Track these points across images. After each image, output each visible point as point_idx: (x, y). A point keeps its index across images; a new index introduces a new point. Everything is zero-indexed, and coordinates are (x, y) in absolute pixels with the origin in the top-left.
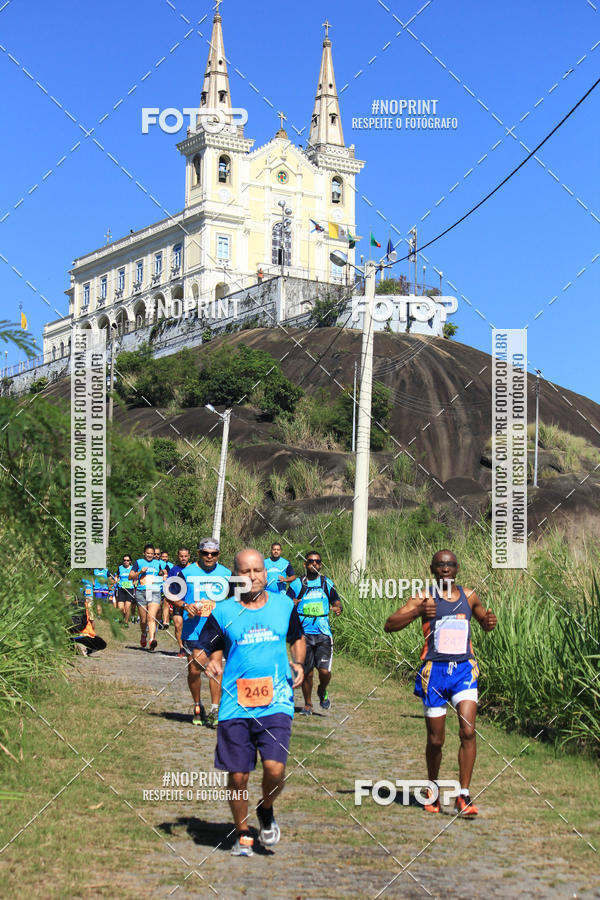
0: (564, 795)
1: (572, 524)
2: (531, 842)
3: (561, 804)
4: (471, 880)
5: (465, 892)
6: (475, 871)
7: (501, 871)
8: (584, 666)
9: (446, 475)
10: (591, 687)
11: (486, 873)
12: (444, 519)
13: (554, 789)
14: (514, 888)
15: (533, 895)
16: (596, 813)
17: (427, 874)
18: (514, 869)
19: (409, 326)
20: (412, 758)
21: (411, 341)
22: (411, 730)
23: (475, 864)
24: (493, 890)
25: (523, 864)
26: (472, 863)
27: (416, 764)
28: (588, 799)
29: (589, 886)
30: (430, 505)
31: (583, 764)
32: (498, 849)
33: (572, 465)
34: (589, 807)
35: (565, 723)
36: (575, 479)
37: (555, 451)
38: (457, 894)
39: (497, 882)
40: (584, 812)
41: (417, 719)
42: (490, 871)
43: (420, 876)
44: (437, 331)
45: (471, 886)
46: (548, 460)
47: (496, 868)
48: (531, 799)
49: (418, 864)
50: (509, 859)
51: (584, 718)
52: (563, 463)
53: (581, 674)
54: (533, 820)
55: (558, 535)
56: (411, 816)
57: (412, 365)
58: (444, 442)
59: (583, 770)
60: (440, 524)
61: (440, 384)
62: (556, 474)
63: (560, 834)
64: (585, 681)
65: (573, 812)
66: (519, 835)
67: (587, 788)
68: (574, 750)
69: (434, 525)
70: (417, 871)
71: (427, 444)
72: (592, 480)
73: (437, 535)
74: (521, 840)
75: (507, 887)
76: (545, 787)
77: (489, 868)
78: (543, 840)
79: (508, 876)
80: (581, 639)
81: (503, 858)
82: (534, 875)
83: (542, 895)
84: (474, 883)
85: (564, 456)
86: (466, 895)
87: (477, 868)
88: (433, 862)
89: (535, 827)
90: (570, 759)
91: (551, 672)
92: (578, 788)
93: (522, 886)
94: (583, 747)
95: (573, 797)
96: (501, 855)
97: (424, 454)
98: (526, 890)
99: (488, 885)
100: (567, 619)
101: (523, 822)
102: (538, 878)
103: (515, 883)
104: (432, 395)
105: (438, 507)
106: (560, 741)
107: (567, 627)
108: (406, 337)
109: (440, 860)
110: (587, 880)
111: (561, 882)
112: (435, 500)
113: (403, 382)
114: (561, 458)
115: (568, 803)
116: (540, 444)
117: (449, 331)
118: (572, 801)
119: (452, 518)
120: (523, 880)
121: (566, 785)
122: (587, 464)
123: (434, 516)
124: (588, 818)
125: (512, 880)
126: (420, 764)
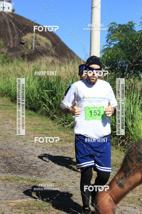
0: (39, 125)
1: (42, 59)
2: (31, 136)
3: (38, 127)
4: (16, 145)
5: (15, 148)
6: (17, 143)
7: (23, 143)
8: (44, 93)
9: (12, 46)
10: (46, 98)
11: (20, 144)
12: (11, 57)
13: (37, 123)
14: (27, 147)
15: (31, 149)
16: (47, 129)
17: (5, 144)
18: (27, 143)
19: (3, 9)
20: (2, 115)
21: (4, 13)
22: (2, 108)
23: (17, 141)
24: (21, 148)
25: (29, 142)
26: (16, 141)
27: (3, 117)
28: (45, 126)
29: (45, 147)
30: (8, 53)
31: (44, 117)
32: (23, 138)
33: (42, 44)
34: (45, 128)
35: (40, 107)
36: (43, 47)
37: (39, 41)
38: (12, 149)
39: (22, 146)
40: (44, 129)
41: (4, 106)
42: (21, 143)
43: (4, 144)
44: (10, 11)
45: (16, 147)
46: (37, 43)
47: (22, 142)
48: (31, 126)
49: (3, 141)
50: (25, 140)
51: (44, 106)
52: (41, 44)
53: (44, 95)
54: (31, 131)
55: (39, 61)
56: (2, 130)
57: (4, 19)
58: (11, 38)
59: (44, 119)
60: (10, 58)
61: (11, 24)
62: (38, 46)
63: (38, 134)
64: (45, 97)
65: (41, 129)
66: (28, 134)
67: (45, 123)
68: (42, 114)
69: (8, 58)
70: (3, 143)
71: (7, 38)
72: (47, 48)
73: (9, 61)
74: (28, 136)
75: (25, 147)
76: (34, 123)
77: (21, 142)
78: (34, 136)
79: (25, 144)
80: (43, 86)
81: (24, 140)
82: (32, 144)
83: (33, 149)
84: (17, 146)
85: (41, 42)
86: (15, 149)
87: (17, 142)
88: (7, 141)
89: (32, 133)
90: (41, 116)
91: (36, 95)
92: (42, 123)
93: (28, 147)
94: (44, 113)
95: (41, 125)
96: (24, 139)
97: (6, 41)
98: (29, 148)
99: (20, 147)
100: (40, 82)
101: (29, 131)
102: (32, 145)
103: (27, 146)
104: (9, 26)
105: (10, 54)
106: (38, 111)
107: (40, 83)
108: (3, 12)
109: (8, 140)
110: (44, 145)
111: (38, 146)
112: (9, 52)
113: (2, 23)
114: (40, 42)
115: (40, 127)
116: (35, 39)
117: (13, 11)
118: (41, 126)
119: (13, 57)
120: (29, 145)
121: (40, 122)
122: (46, 44)
123: (8, 56)
124: (45, 130)
125: (26, 145)
126: (4, 117)
